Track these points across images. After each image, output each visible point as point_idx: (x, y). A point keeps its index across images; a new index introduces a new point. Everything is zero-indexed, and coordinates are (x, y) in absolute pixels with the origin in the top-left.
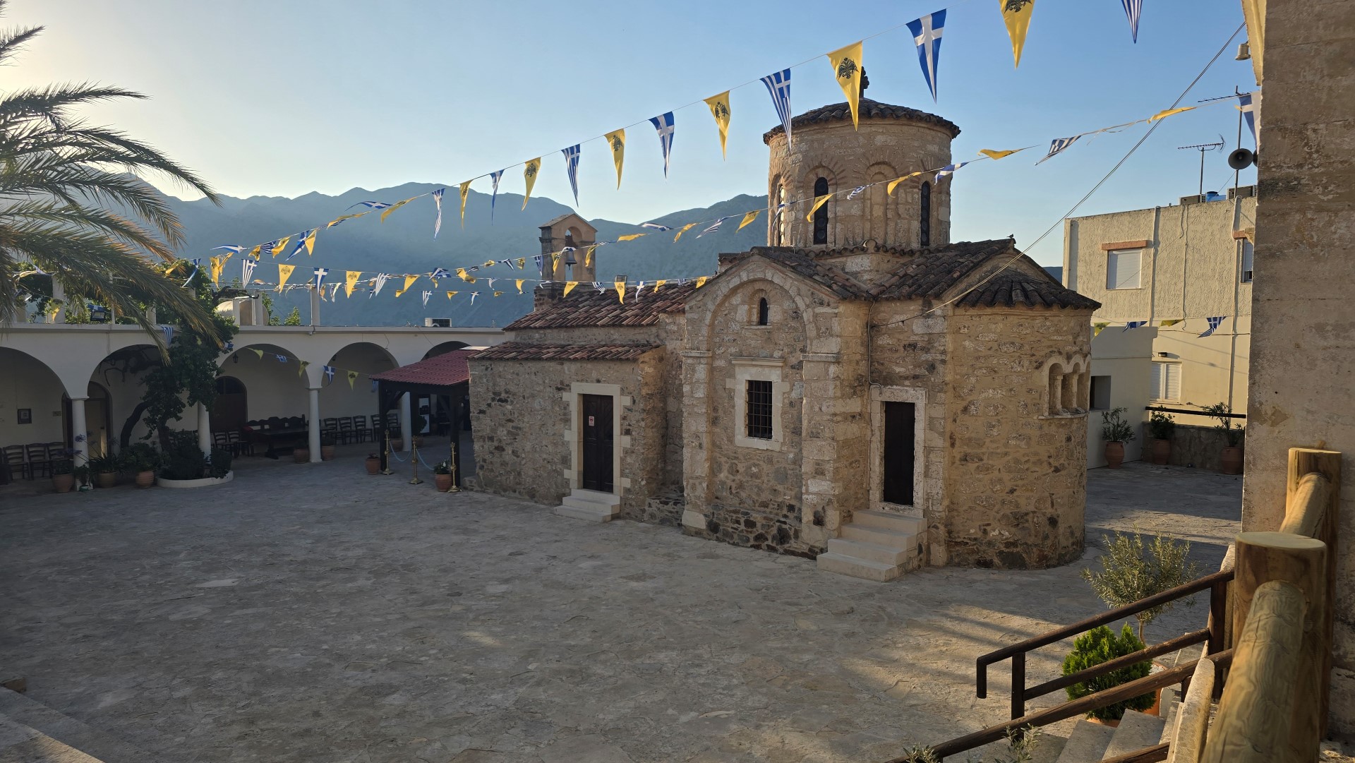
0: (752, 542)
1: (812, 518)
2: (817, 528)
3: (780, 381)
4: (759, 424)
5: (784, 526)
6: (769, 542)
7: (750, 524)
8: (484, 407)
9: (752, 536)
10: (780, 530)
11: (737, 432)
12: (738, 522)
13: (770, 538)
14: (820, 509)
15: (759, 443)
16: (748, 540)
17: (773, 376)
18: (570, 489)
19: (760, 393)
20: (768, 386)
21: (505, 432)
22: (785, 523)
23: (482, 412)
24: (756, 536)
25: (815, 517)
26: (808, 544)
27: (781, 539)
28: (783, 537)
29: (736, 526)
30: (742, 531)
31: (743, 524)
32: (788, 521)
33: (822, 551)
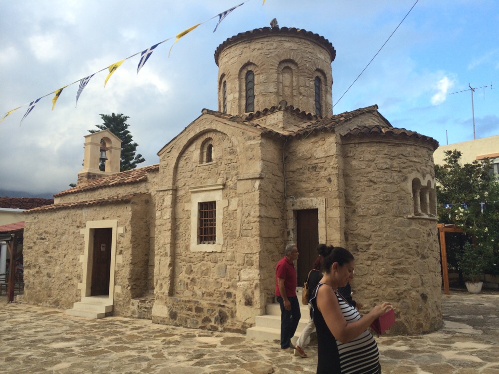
0: (200, 324)
1: (243, 301)
2: (248, 308)
3: (221, 199)
4: (206, 233)
5: (223, 309)
6: (213, 324)
7: (199, 310)
8: (32, 245)
9: (200, 320)
10: (220, 312)
11: (192, 241)
12: (190, 309)
13: (213, 319)
14: (249, 292)
15: (207, 247)
16: (197, 323)
17: (217, 196)
18: (81, 297)
19: (207, 210)
20: (213, 204)
21: (43, 261)
22: (223, 306)
23: (30, 248)
24: (203, 320)
25: (246, 299)
26: (241, 322)
27: (221, 320)
28: (222, 318)
29: (189, 312)
30: (193, 317)
31: (194, 310)
32: (226, 305)
33: (251, 326)
